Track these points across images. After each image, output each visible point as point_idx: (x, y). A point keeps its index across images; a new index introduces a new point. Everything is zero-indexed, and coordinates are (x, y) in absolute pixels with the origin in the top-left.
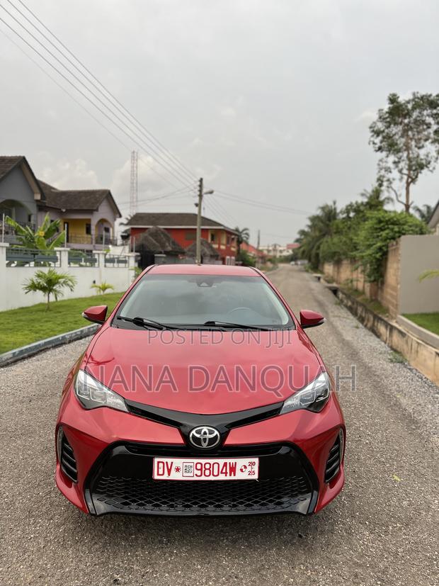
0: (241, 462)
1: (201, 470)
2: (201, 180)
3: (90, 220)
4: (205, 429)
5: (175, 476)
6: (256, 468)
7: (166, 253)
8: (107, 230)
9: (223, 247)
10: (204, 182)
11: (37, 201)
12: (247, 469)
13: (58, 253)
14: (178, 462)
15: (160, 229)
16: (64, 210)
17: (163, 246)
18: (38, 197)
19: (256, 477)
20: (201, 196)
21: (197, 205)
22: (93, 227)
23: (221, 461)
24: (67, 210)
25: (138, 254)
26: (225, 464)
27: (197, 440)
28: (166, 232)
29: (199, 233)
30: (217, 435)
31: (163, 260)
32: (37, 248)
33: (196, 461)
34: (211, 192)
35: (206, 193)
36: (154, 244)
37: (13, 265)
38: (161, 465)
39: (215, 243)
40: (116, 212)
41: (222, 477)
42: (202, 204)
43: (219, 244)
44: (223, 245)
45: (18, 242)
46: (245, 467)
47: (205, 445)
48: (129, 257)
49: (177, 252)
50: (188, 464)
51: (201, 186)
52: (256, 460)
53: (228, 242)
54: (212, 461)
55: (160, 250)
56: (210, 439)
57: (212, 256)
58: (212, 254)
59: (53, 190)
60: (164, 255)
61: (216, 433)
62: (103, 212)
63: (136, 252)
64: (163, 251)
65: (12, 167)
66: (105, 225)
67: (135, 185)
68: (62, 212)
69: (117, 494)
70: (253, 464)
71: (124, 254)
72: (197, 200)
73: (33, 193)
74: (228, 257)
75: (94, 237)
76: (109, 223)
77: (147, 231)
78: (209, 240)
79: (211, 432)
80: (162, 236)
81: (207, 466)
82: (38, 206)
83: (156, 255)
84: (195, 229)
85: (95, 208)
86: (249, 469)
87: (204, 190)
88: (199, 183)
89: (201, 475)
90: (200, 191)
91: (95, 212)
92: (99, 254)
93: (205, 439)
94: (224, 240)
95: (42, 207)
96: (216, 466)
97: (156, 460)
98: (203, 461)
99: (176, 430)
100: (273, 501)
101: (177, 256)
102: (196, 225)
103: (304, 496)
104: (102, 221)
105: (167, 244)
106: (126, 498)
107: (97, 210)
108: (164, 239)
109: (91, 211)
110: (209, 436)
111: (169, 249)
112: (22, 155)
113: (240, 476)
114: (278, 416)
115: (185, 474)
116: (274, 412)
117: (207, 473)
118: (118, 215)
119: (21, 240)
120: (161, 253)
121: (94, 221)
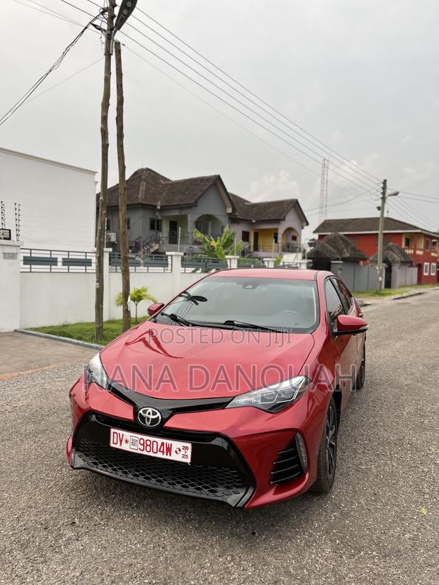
0: (176, 445)
1: (143, 445)
2: (385, 182)
3: (277, 229)
4: (150, 410)
5: (125, 447)
6: (189, 453)
7: (343, 259)
8: (294, 238)
9: (419, 253)
10: (388, 183)
11: (228, 214)
12: (181, 452)
13: (228, 261)
14: (127, 435)
15: (339, 236)
16: (254, 221)
17: (340, 252)
18: (230, 210)
19: (188, 460)
20: (384, 199)
21: (379, 208)
22: (280, 236)
23: (160, 441)
24: (257, 221)
25: (311, 261)
26: (163, 444)
27: (143, 418)
28: (347, 238)
29: (380, 238)
30: (158, 417)
31: (339, 266)
32: (216, 257)
33: (140, 436)
34: (396, 194)
35: (390, 195)
36: (331, 251)
37: (198, 272)
38: (115, 435)
39: (409, 248)
40: (303, 221)
41: (159, 455)
42: (386, 206)
43: (415, 249)
44: (421, 250)
45: (201, 251)
46: (180, 450)
47: (148, 424)
48: (300, 263)
49: (357, 258)
50: (135, 438)
51: (384, 188)
52: (189, 445)
53: (426, 246)
54: (152, 439)
55: (338, 256)
56: (152, 419)
57: (403, 263)
58: (403, 260)
59: (246, 203)
60: (342, 262)
61: (158, 414)
62: (291, 221)
63: (308, 258)
64: (340, 258)
65: (208, 185)
66: (292, 235)
67: (325, 192)
68: (252, 223)
69: (92, 454)
70: (186, 448)
71: (296, 261)
72: (379, 203)
73: (226, 207)
74: (426, 264)
75: (280, 246)
76: (297, 232)
77: (325, 237)
78: (403, 246)
79: (154, 414)
80: (341, 242)
81: (148, 443)
82: (229, 218)
83: (332, 262)
84: (377, 234)
85: (282, 218)
86: (183, 452)
87: (388, 192)
88: (382, 185)
89: (143, 450)
90: (384, 193)
91: (282, 222)
92: (268, 261)
93: (148, 419)
94: (421, 244)
95: (234, 220)
96: (155, 444)
97: (112, 430)
98: (146, 438)
99: (132, 408)
100: (209, 488)
101: (358, 262)
102: (378, 230)
103: (239, 490)
104: (289, 230)
105: (345, 250)
106: (96, 459)
107: (284, 220)
108: (342, 246)
109: (278, 221)
110: (151, 417)
111: (347, 255)
112: (217, 174)
113: (175, 457)
114: (224, 408)
115: (132, 447)
116: (221, 405)
117: (148, 448)
118: (305, 224)
119: (203, 249)
120: (338, 259)
121: (281, 229)
